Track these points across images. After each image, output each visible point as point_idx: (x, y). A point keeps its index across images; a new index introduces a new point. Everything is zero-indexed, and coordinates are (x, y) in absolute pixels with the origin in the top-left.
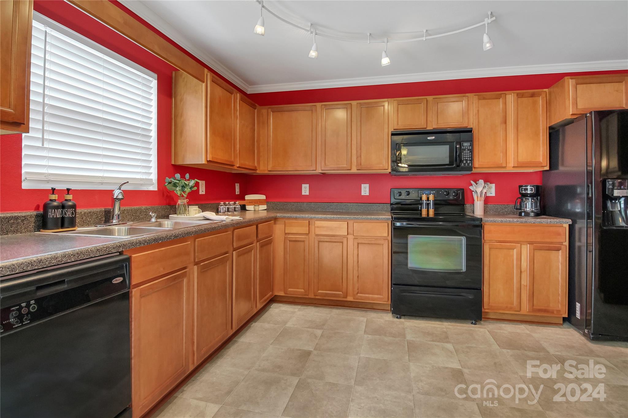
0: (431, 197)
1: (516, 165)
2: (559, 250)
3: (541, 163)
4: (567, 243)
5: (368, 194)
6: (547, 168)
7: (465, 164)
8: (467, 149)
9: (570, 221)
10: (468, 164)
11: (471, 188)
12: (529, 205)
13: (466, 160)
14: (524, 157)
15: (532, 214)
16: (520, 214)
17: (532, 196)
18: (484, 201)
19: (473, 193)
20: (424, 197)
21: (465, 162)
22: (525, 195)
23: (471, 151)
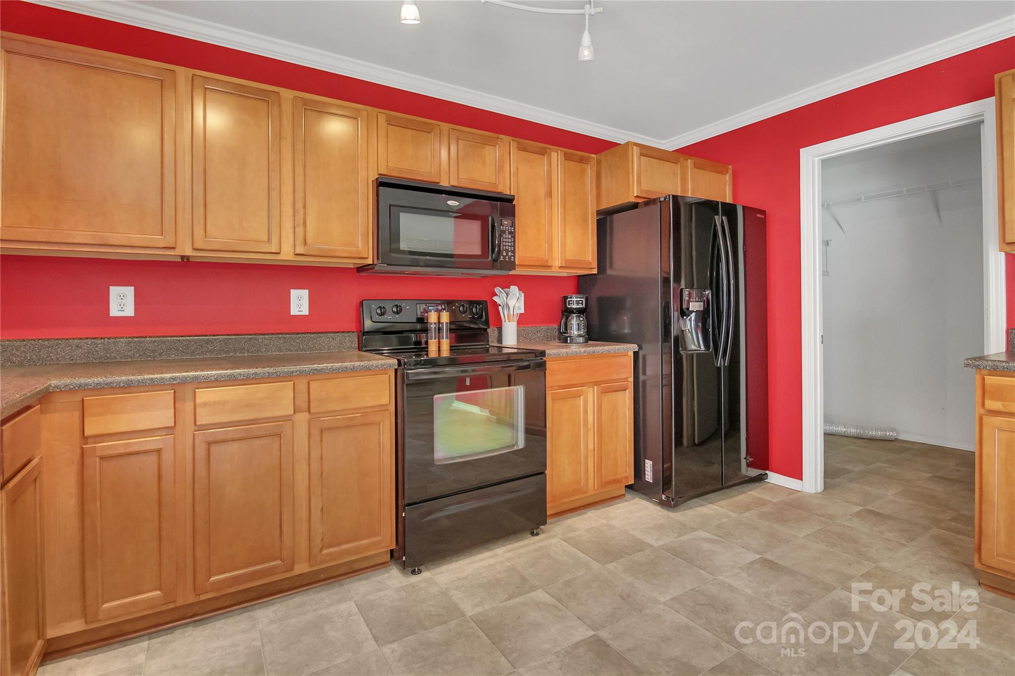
0: (445, 317)
1: (564, 265)
2: (625, 390)
3: (590, 263)
4: (631, 379)
5: (305, 311)
6: (595, 271)
7: (505, 257)
8: (507, 232)
9: (635, 347)
10: (510, 258)
11: (495, 298)
12: (576, 326)
13: (507, 251)
14: (571, 254)
15: (581, 340)
16: (566, 342)
17: (580, 312)
18: (517, 322)
19: (500, 308)
20: (433, 318)
21: (504, 254)
22: (571, 311)
23: (513, 234)
